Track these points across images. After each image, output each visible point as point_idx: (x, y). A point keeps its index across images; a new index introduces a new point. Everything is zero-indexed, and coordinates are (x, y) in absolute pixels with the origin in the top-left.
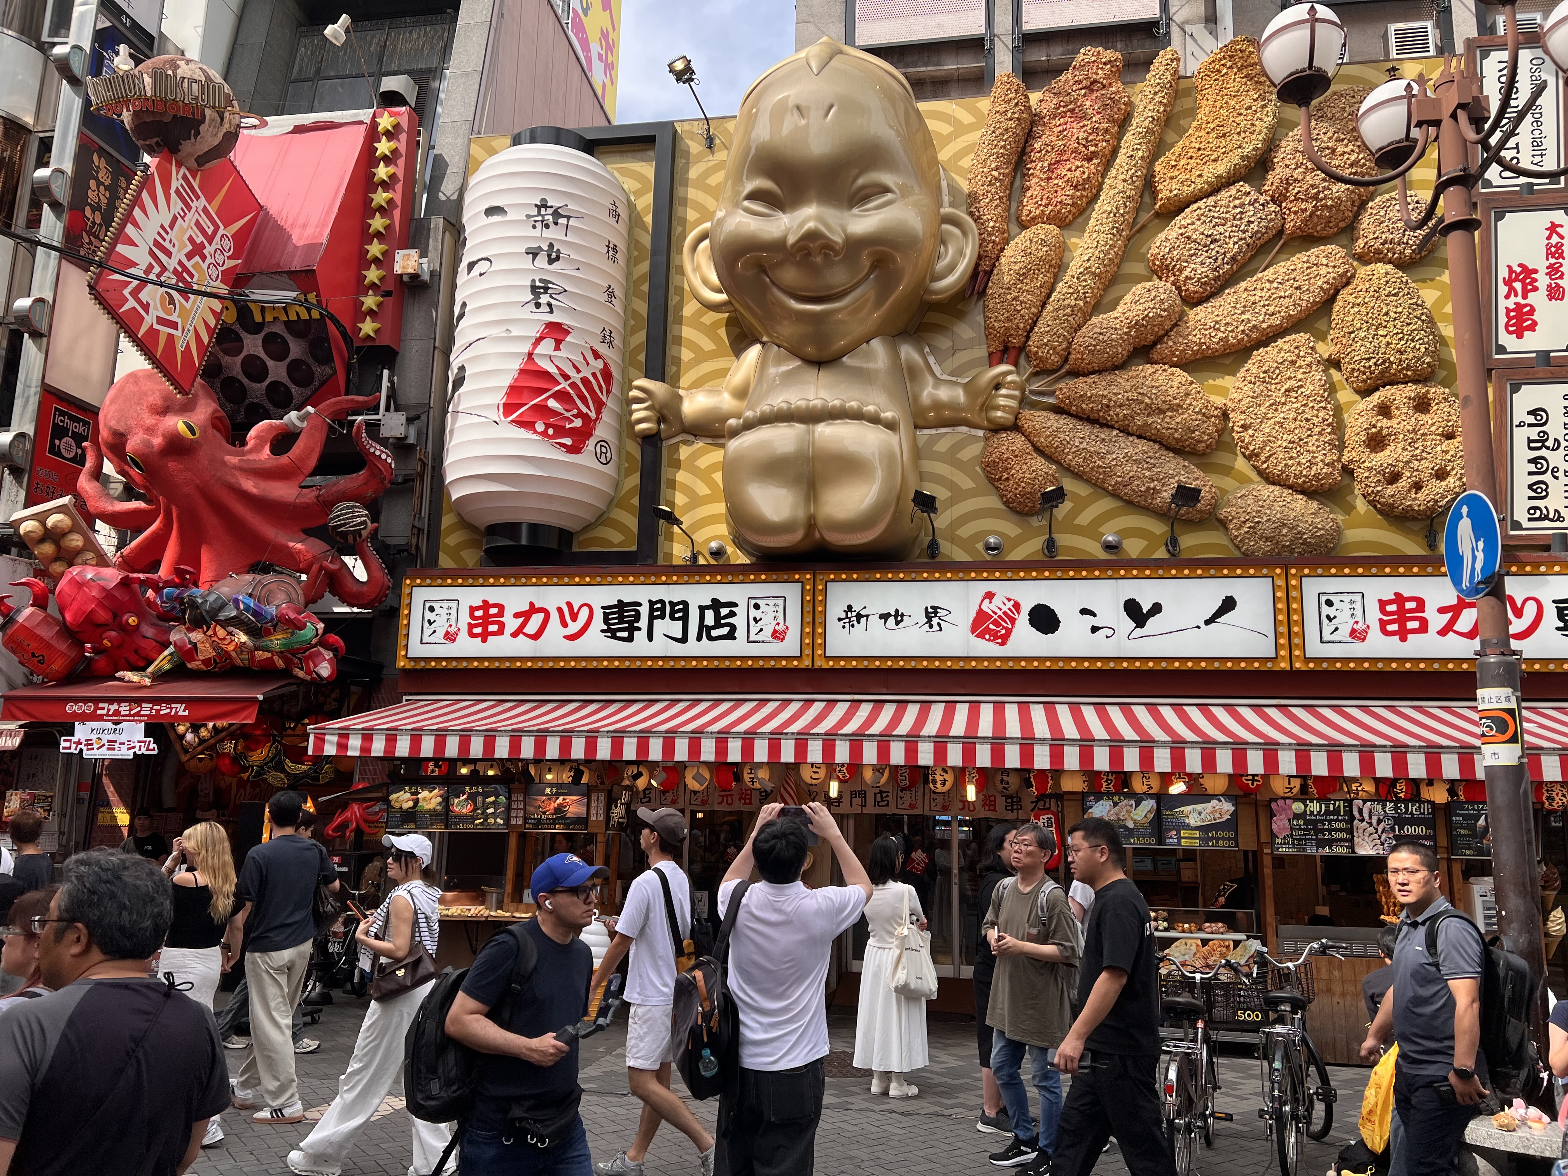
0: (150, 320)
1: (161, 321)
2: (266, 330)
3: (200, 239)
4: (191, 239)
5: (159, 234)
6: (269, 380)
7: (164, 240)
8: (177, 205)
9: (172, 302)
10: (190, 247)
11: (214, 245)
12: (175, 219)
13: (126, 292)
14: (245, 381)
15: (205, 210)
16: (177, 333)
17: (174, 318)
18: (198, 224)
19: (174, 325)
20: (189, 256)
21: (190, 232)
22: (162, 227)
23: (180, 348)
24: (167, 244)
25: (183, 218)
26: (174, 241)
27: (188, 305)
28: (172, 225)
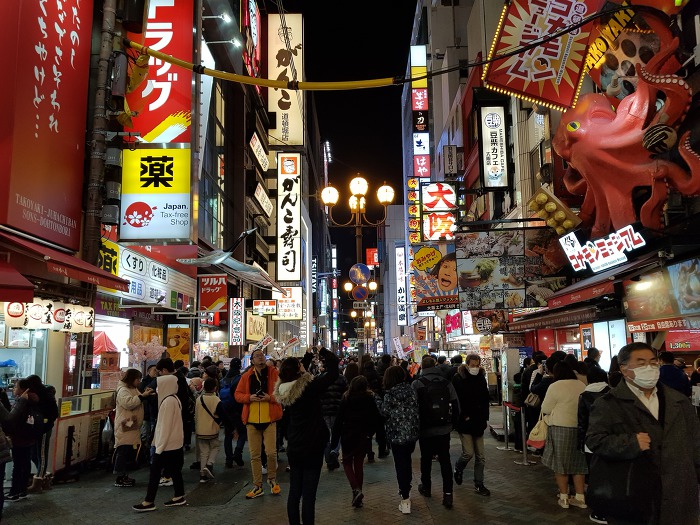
0: (528, 80)
1: (537, 76)
2: (620, 42)
3: (558, 17)
4: (550, 21)
5: (525, 31)
7: (530, 32)
8: (534, 8)
9: (544, 61)
10: (551, 26)
11: (570, 15)
12: (535, 17)
13: (509, 73)
16: (553, 77)
17: (548, 69)
18: (554, 10)
19: (550, 73)
20: (551, 31)
21: (549, 17)
22: (526, 26)
23: (556, 84)
24: (533, 34)
25: (541, 13)
26: (538, 28)
27: (557, 58)
28: (534, 22)
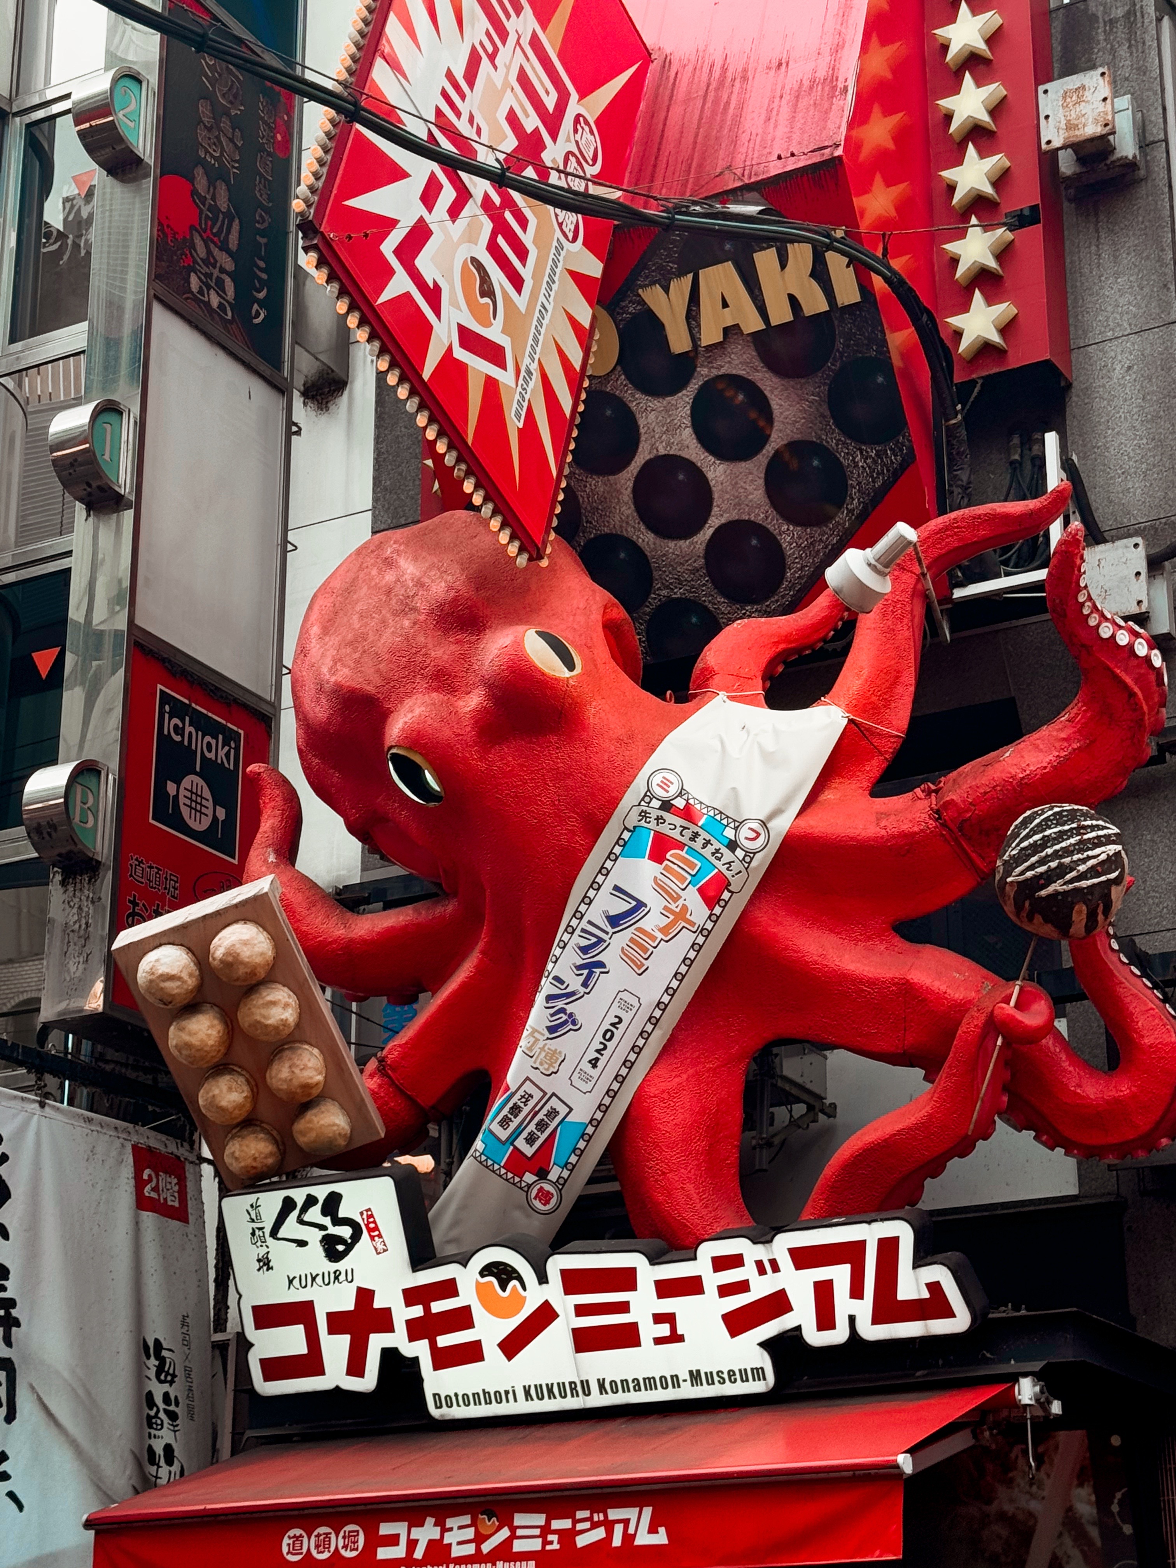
0: (443, 333)
1: (468, 339)
2: (704, 373)
3: (531, 122)
4: (512, 119)
5: (445, 94)
6: (714, 522)
7: (458, 114)
8: (475, 19)
9: (486, 287)
10: (512, 138)
11: (562, 143)
12: (475, 58)
13: (388, 248)
14: (646, 539)
15: (535, 43)
16: (505, 377)
17: (494, 333)
18: (523, 79)
19: (497, 355)
21: (510, 98)
22: (450, 75)
23: (514, 420)
24: (466, 130)
25: (492, 58)
26: (478, 119)
27: (521, 301)
28: (471, 76)
